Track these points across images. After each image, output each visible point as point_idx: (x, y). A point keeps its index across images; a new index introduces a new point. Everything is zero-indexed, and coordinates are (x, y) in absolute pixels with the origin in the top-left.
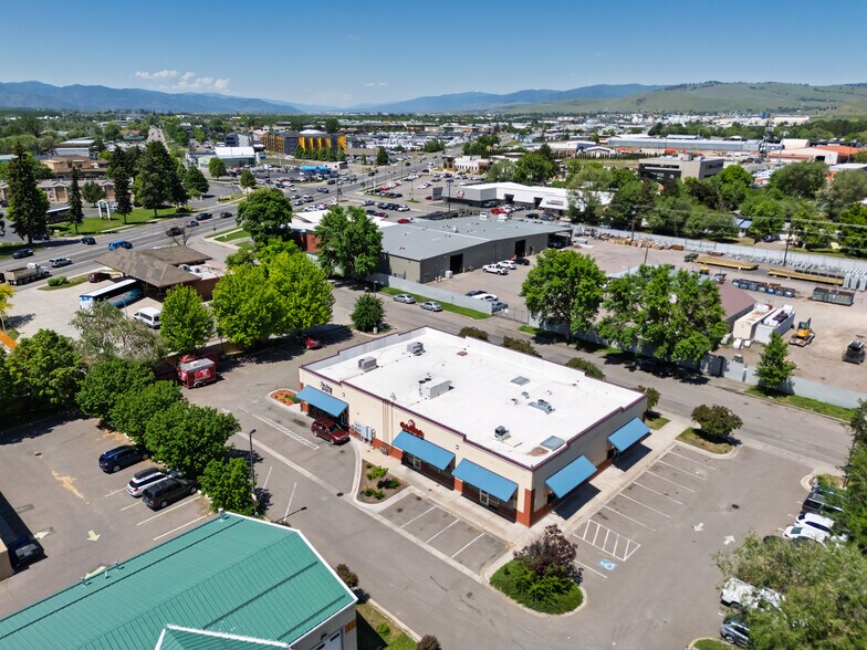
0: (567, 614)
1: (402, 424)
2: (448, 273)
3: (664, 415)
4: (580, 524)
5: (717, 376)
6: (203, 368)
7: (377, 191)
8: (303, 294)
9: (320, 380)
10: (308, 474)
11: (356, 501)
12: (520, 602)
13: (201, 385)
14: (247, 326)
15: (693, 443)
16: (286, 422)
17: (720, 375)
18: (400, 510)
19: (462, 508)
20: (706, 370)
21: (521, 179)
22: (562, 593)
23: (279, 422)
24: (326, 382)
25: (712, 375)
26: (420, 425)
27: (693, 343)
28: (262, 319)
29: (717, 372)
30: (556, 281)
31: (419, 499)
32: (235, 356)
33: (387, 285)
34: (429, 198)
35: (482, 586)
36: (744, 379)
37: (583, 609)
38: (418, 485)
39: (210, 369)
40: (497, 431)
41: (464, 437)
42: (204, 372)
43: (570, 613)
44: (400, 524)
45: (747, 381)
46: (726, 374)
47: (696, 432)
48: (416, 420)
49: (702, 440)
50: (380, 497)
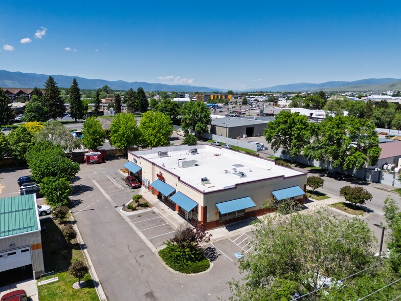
0: (192, 274)
1: (157, 175)
2: (245, 136)
3: (328, 195)
4: (236, 234)
5: (376, 183)
6: (95, 155)
7: (234, 112)
8: (154, 129)
9: (134, 157)
10: (108, 197)
11: (121, 210)
12: (167, 264)
13: (93, 163)
14: (121, 139)
15: (339, 208)
16: (118, 179)
17: (379, 182)
18: (139, 216)
19: (173, 219)
20: (370, 179)
21: (307, 107)
22: (194, 262)
23: (114, 178)
24: (135, 158)
25: (373, 182)
26: (165, 175)
27: (355, 157)
28: (128, 136)
29: (377, 181)
30: (282, 126)
31: (154, 213)
32: (118, 156)
33: (211, 139)
34: (258, 115)
35: (153, 254)
36: (393, 185)
37: (205, 273)
38: (158, 207)
39: (99, 156)
40: (203, 180)
41: (179, 178)
42: (95, 157)
43: (195, 274)
44: (133, 222)
45: (395, 186)
46: (382, 181)
47: (345, 204)
48: (163, 172)
49: (346, 208)
50: (134, 209)
